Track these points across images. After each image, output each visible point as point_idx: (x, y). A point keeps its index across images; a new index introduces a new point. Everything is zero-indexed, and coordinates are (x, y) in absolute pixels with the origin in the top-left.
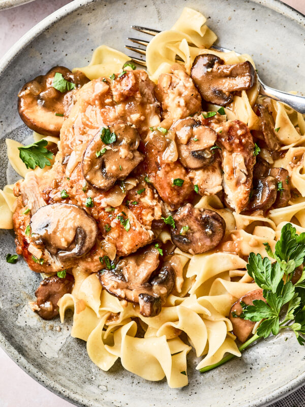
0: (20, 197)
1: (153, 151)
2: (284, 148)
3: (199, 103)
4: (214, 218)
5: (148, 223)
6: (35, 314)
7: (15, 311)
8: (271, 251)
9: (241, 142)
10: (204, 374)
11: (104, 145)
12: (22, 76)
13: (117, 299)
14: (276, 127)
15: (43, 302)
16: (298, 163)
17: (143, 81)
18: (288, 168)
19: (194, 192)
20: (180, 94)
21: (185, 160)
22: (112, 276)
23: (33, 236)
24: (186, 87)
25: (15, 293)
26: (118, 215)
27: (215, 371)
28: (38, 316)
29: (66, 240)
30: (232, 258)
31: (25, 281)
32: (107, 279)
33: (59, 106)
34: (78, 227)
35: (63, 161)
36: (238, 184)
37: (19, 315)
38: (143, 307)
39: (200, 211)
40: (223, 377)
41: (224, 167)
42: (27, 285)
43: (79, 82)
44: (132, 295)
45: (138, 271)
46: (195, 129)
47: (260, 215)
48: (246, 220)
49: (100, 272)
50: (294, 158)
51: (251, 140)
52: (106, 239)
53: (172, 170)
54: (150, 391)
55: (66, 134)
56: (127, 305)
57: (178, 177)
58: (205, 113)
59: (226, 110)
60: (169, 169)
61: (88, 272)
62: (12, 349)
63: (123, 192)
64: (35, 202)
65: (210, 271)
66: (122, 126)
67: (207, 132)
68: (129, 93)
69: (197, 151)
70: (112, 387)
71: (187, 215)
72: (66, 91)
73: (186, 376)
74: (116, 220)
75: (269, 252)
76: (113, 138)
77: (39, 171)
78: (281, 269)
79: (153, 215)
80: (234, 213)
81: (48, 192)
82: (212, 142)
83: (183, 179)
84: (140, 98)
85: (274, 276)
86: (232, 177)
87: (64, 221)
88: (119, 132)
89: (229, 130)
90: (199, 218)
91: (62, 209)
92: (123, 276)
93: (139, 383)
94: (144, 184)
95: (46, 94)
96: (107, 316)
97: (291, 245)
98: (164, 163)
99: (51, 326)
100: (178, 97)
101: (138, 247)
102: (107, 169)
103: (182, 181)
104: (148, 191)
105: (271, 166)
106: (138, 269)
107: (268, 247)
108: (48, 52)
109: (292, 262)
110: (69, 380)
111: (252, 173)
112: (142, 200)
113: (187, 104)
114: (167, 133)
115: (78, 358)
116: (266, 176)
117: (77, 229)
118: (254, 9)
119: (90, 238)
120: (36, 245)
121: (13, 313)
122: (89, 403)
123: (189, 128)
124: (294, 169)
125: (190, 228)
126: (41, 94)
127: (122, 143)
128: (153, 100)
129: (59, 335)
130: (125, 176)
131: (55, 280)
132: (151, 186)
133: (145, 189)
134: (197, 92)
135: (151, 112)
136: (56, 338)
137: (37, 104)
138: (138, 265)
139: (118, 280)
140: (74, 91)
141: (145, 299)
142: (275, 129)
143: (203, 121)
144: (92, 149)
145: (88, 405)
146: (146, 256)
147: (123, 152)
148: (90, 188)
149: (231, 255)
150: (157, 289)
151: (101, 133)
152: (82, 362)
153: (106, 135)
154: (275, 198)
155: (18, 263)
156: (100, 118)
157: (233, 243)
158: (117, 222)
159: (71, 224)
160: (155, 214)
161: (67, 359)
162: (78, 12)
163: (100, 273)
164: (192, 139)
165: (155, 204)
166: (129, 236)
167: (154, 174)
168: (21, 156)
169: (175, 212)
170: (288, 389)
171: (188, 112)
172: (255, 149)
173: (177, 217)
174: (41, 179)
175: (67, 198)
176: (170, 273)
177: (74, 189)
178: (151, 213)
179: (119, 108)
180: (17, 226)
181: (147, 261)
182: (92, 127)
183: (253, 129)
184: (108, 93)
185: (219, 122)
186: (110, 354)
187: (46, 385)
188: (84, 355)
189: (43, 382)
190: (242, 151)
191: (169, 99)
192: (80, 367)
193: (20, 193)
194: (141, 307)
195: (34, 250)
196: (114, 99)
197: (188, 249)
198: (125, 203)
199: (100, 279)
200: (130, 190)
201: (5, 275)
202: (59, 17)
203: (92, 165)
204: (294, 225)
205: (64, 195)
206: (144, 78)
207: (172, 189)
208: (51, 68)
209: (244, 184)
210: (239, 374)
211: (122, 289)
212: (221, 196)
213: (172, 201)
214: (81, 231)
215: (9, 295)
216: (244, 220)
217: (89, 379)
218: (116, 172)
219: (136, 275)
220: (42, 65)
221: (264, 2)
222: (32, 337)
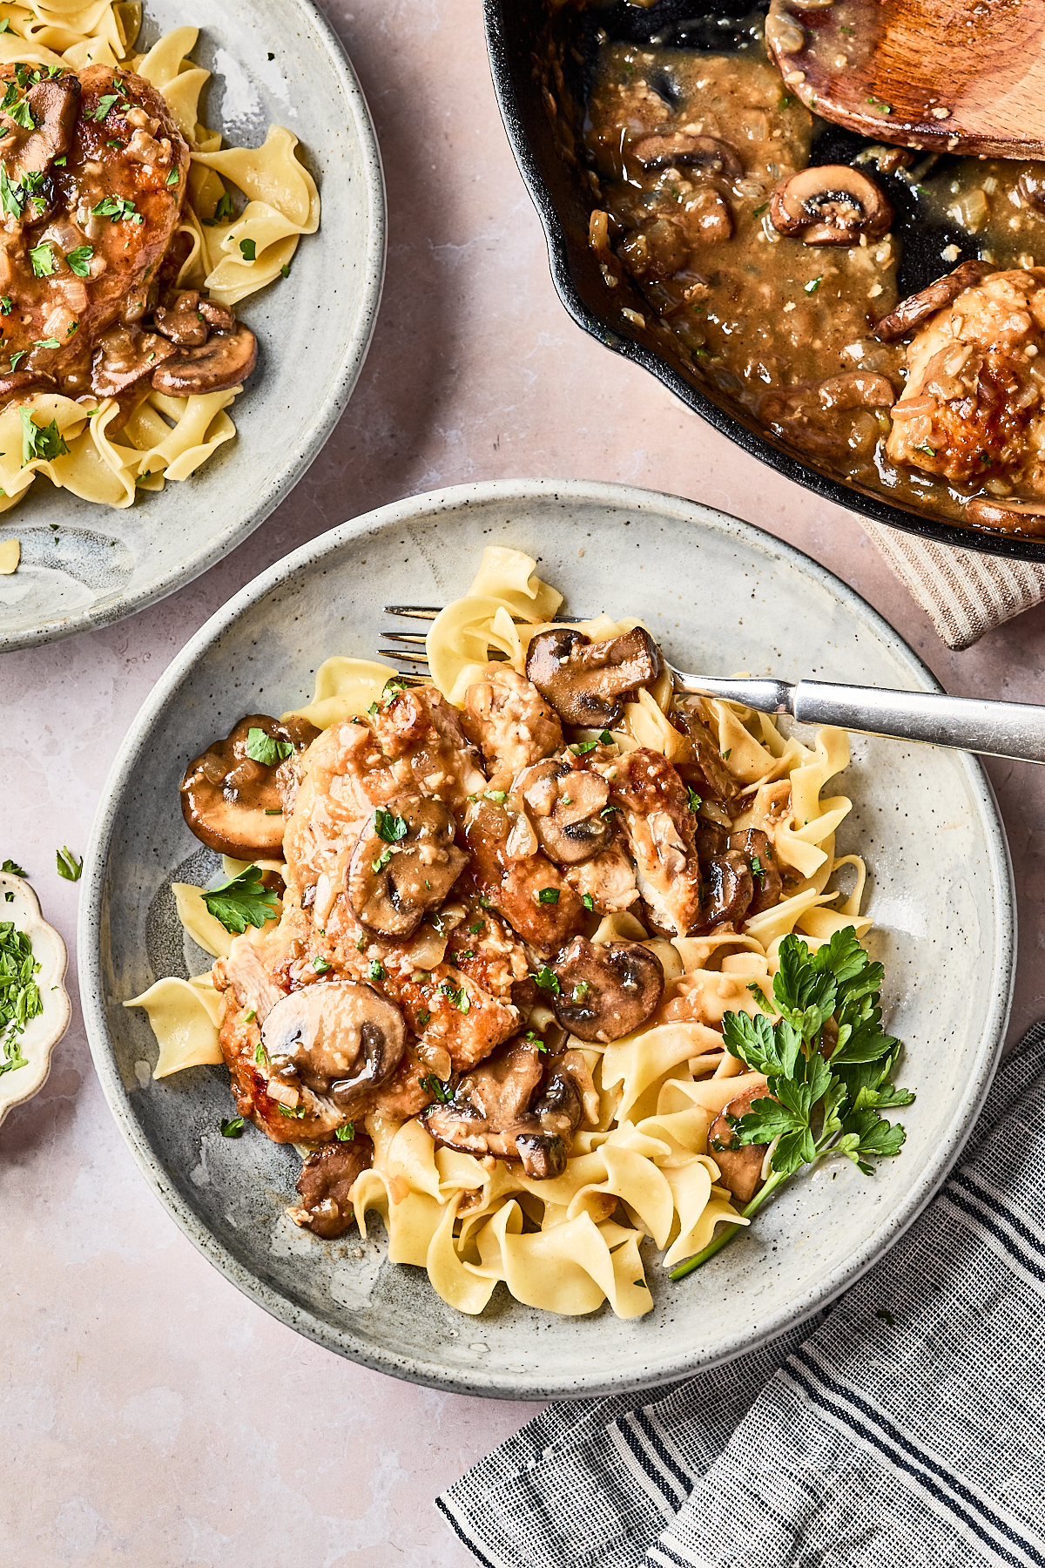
0: (230, 989)
1: (484, 841)
2: (747, 790)
3: (557, 728)
4: (635, 954)
5: (503, 990)
6: (302, 1232)
7: (263, 1230)
8: (766, 1000)
9: (658, 788)
10: (680, 1283)
11: (385, 846)
12: (181, 748)
13: (471, 1158)
14: (723, 749)
15: (317, 1201)
16: (783, 812)
17: (434, 706)
18: (764, 827)
19: (585, 909)
20: (516, 718)
21: (553, 848)
22: (452, 1113)
23: (273, 1061)
24: (525, 704)
25: (254, 1195)
26: (440, 986)
27: (700, 1271)
28: (312, 1235)
29: (344, 1055)
30: (690, 1031)
31: (268, 1169)
32: (441, 1122)
33: (268, 795)
34: (364, 1024)
35: (303, 901)
36: (670, 875)
37: (272, 1236)
38: (529, 1160)
39: (605, 947)
40: (720, 1279)
41: (636, 849)
42: (274, 1176)
43: (301, 739)
44: (501, 1143)
45: (503, 1094)
46: (561, 781)
47: (728, 930)
48: (702, 946)
49: (423, 1112)
50: (773, 805)
51: (678, 783)
52: (425, 1039)
53: (531, 873)
54: (576, 1336)
55: (296, 845)
56: (495, 1165)
57: (547, 886)
58: (575, 746)
59: (613, 734)
60: (525, 872)
61: (401, 1119)
62: (279, 1299)
63: (441, 934)
64: (260, 995)
65: (648, 1067)
66: (414, 800)
67: (588, 781)
68: (414, 734)
69: (575, 825)
70: (498, 1344)
71: (580, 960)
72: (278, 761)
73: (647, 1290)
74: (437, 997)
75: (762, 1003)
76: (401, 828)
77: (254, 934)
78: (795, 1032)
79: (510, 973)
80: (673, 941)
81: (285, 969)
82: (603, 800)
83: (558, 887)
84: (438, 739)
85: (783, 1049)
86: (656, 863)
87: (333, 1017)
88: (410, 813)
89: (631, 770)
90: (605, 961)
91: (323, 995)
92: (474, 1109)
93: (549, 1326)
94: (480, 912)
95: (237, 774)
96: (457, 1198)
97: (805, 977)
98: (513, 862)
99: (342, 1250)
100: (514, 724)
101: (494, 1043)
102: (400, 892)
103: (556, 893)
104: (491, 925)
105: (729, 832)
106: (502, 1088)
107: (758, 992)
108: (224, 688)
109: (813, 1010)
110: (407, 1343)
111: (694, 847)
112: (483, 945)
113: (535, 736)
114: (506, 799)
115: (413, 1302)
116: (723, 850)
117: (362, 1030)
118: (628, 523)
119: (394, 1041)
120: (283, 1079)
121: (260, 1235)
122: (460, 1375)
123: (547, 782)
124: (777, 826)
125: (590, 986)
126: (228, 778)
127: (421, 835)
128: (462, 742)
129: (362, 1265)
130: (440, 900)
131: (334, 1151)
132: (496, 914)
133: (484, 922)
134: (549, 708)
135: (463, 764)
136: (357, 1272)
137: (224, 800)
138: (500, 1081)
139: (467, 1118)
140: (295, 757)
141: (531, 1143)
142: (721, 754)
143: (574, 761)
144: (362, 859)
145: (459, 1380)
146: (512, 1062)
147: (427, 852)
148: (371, 941)
149: (684, 1025)
150: (549, 1122)
151: (374, 822)
152: (423, 1308)
153: (385, 825)
154: (752, 890)
155: (246, 1136)
156: (362, 798)
157: (684, 1001)
158: (441, 999)
159: (347, 1022)
160: (515, 970)
161: (392, 1307)
162: (273, 595)
163: (425, 1115)
164: (559, 802)
165: (510, 948)
166: (472, 1023)
167: (495, 888)
168: (210, 910)
169: (552, 960)
170: (860, 1261)
171: (540, 749)
172: (689, 799)
173: (558, 970)
174: (263, 948)
175: (329, 972)
176: (569, 1087)
177: (339, 949)
178: (506, 970)
179: (399, 769)
180: (235, 1050)
181: (516, 1069)
182: (349, 819)
183: (677, 761)
184: (370, 743)
185: (606, 758)
186: (478, 1277)
187: (365, 1357)
188: (423, 1294)
189: (357, 1351)
190: (666, 807)
191: (497, 732)
192: (421, 1318)
193: (228, 982)
194: (525, 1161)
195: (280, 1092)
196: (385, 752)
197: (595, 1034)
198: (450, 960)
199: (428, 1128)
200: (455, 928)
201: (225, 1162)
202: (236, 612)
203: (368, 891)
204: (801, 938)
205: (320, 966)
206: (435, 701)
207: (540, 912)
208: (235, 723)
209: (683, 872)
210: (752, 1265)
211: (478, 1134)
212: (639, 912)
213: (544, 938)
214: (371, 1030)
215: (243, 1200)
216: (698, 947)
217: (446, 1337)
218: (421, 896)
219: (501, 1101)
220: (216, 720)
221: (647, 505)
222: (310, 1274)
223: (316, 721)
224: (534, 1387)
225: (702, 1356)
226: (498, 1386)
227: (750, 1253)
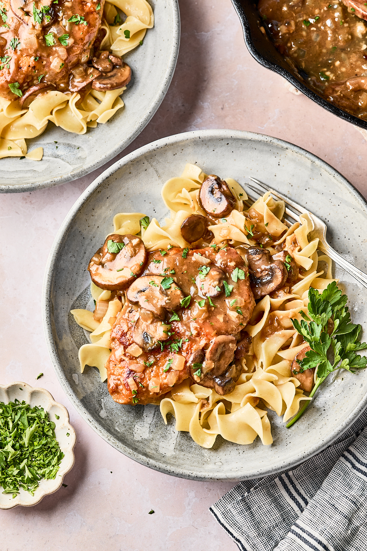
7: (130, 431)
10: (291, 428)
16: (296, 245)
27: (297, 422)
37: (134, 433)
40: (305, 425)
70: (226, 461)
75: (305, 317)
78: (318, 325)
85: (314, 332)
93: (244, 452)
97: (319, 304)
107: (303, 313)
108: (84, 228)
109: (324, 315)
110: (192, 466)
115: (191, 450)
118: (228, 144)
121: (129, 433)
122: (214, 475)
124: (294, 251)
129: (169, 439)
136: (168, 442)
145: (214, 477)
152: (195, 452)
161: (183, 453)
162: (98, 190)
186: (210, 434)
188: (194, 446)
189: (173, 472)
192: (195, 456)
201: (111, 408)
202: (85, 198)
210: (317, 417)
215: (120, 421)
217: (205, 462)
220: (83, 240)
221: (234, 136)
222: (150, 445)
224: (243, 476)
225: (305, 454)
226: (229, 477)
227: (315, 413)
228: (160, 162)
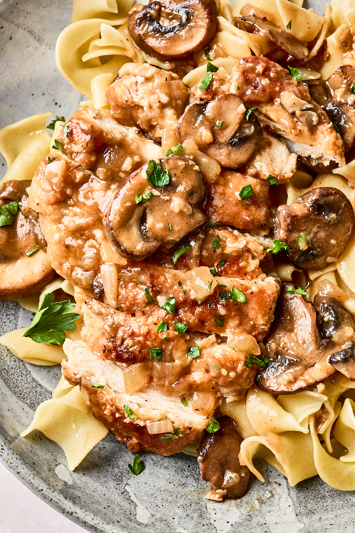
2: (318, 45)
4: (323, 195)
5: (257, 271)
6: (226, 505)
7: (205, 522)
9: (270, 78)
13: (308, 392)
16: (353, 46)
17: (95, 118)
18: (345, 62)
19: (274, 187)
20: (151, 93)
21: (229, 161)
22: (276, 370)
24: (150, 79)
25: (181, 502)
28: (233, 501)
31: (178, 478)
32: (272, 381)
33: (22, 243)
36: (313, 129)
37: (212, 522)
39: (299, 203)
42: (184, 480)
43: (19, 194)
45: (299, 338)
46: (207, 113)
49: (256, 382)
50: (343, 46)
51: (279, 68)
52: (228, 335)
53: (226, 186)
56: (326, 388)
57: (241, 187)
58: (199, 85)
59: (213, 63)
60: (221, 187)
69: (234, 136)
71: (291, 221)
72: (14, 217)
74: (221, 303)
79: (254, 258)
80: (335, 171)
82: (241, 109)
83: (248, 184)
86: (299, 128)
89: (245, 77)
90: (307, 211)
94: (211, 231)
96: (312, 422)
99: (258, 499)
100: (152, 97)
101: (273, 309)
103: (249, 188)
104: (223, 235)
105: (323, 80)
106: (296, 335)
111: (314, 102)
112: (227, 251)
113: (171, 97)
115: (325, 504)
116: (330, 95)
121: (204, 527)
123: (199, 120)
125: (307, 234)
128: (125, 130)
129: (277, 501)
131: (212, 441)
132: (221, 226)
133: (218, 236)
135: (136, 144)
136: (278, 507)
138: (292, 331)
140: (23, 209)
141: (341, 358)
143: (206, 94)
150: (340, 337)
152: (334, 504)
158: (223, 304)
161: (316, 517)
163: (258, 383)
164: (216, 128)
165: (244, 242)
166: (253, 306)
169: (271, 232)
171: (179, 103)
172: (292, 74)
173: (281, 235)
176: (335, 306)
178: (250, 257)
184: (70, 168)
185: (223, 80)
188: (327, 494)
190: (282, 87)
192: (339, 512)
194: (346, 375)
195: (158, 427)
196: (84, 168)
197: (325, 261)
199: (266, 390)
201: (150, 494)
207: (247, 207)
209: (320, 122)
211: (302, 375)
213: (260, 221)
215: (178, 511)
219: (301, 343)
223: (20, 178)
228: (31, 13)
